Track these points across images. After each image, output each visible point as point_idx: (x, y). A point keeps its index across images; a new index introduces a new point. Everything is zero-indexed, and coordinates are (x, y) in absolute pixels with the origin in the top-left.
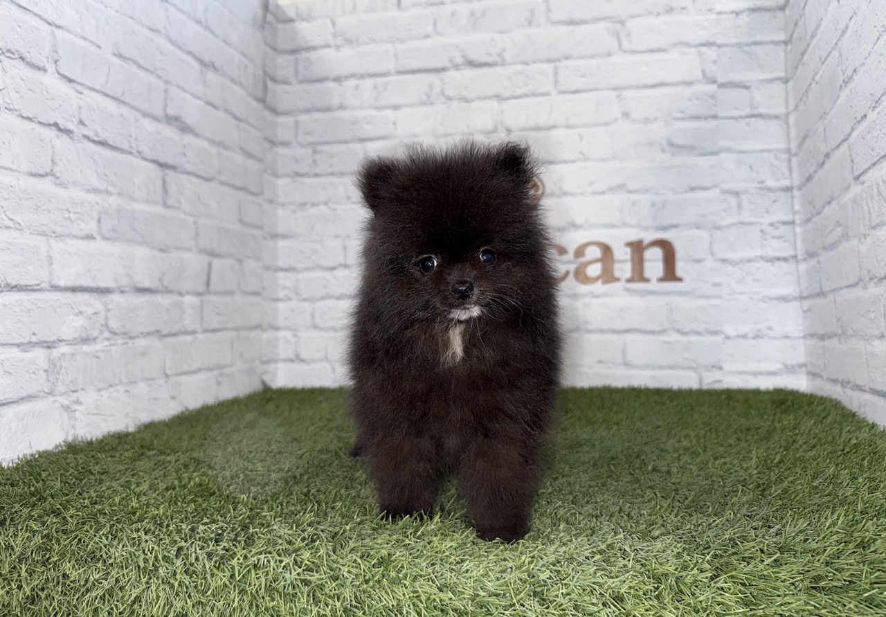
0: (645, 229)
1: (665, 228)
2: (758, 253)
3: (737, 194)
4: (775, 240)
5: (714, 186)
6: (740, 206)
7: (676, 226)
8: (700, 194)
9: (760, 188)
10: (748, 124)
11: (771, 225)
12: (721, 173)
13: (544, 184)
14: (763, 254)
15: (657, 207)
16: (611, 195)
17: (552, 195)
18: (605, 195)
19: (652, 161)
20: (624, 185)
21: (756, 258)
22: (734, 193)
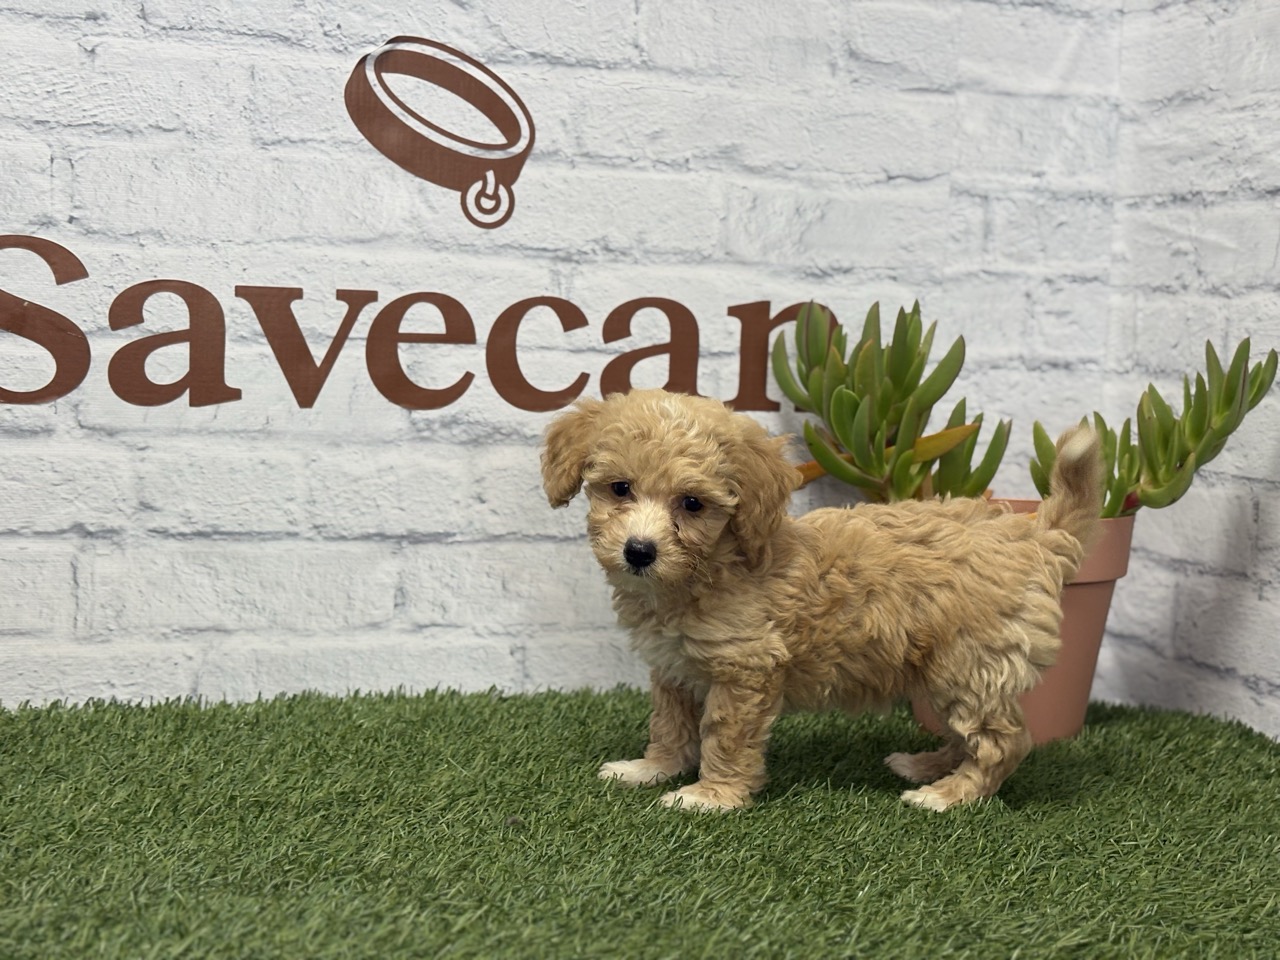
0: (777, 274)
1: (821, 275)
2: (1015, 349)
3: (985, 198)
4: (1052, 319)
5: (938, 175)
6: (988, 230)
7: (847, 271)
8: (907, 193)
9: (1036, 190)
10: (1023, 25)
11: (1049, 281)
12: (956, 142)
13: (535, 121)
14: (1026, 352)
15: (810, 216)
16: (705, 173)
17: (552, 154)
18: (689, 170)
19: (806, 92)
20: (735, 148)
21: (1011, 359)
22: (980, 196)
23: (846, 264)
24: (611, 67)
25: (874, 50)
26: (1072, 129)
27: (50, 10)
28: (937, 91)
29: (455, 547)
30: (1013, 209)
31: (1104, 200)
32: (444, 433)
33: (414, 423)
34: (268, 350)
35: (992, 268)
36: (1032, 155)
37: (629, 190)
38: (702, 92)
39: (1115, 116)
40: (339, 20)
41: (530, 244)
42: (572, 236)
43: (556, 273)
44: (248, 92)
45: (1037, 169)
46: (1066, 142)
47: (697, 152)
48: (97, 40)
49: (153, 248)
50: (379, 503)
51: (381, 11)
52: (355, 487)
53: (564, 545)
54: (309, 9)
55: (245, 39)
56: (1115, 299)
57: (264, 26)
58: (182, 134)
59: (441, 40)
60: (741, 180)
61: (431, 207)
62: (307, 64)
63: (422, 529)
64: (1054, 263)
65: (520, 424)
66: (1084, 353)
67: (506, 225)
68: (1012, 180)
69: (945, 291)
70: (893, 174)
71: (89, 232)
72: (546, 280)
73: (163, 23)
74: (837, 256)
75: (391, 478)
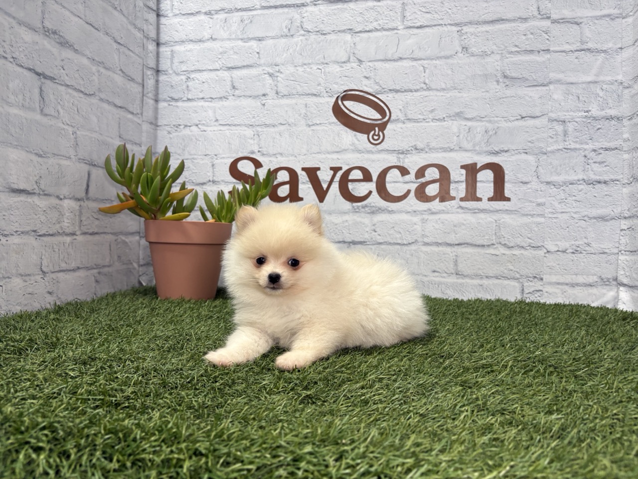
0: (479, 153)
1: (496, 153)
2: (581, 177)
3: (564, 122)
4: (597, 165)
5: (543, 115)
6: (565, 133)
7: (506, 151)
8: (531, 122)
9: (586, 116)
10: (577, 58)
11: (594, 151)
12: (550, 103)
13: (391, 110)
14: (585, 178)
15: (491, 133)
16: (451, 122)
17: (397, 120)
18: (445, 121)
19: (487, 91)
20: (461, 112)
21: (579, 180)
22: (561, 121)
23: (506, 149)
24: (416, 91)
25: (514, 75)
26: (601, 94)
27: (254, 94)
28: (541, 85)
29: (367, 246)
30: (576, 125)
31: (618, 118)
32: (363, 210)
33: (353, 207)
34: (310, 186)
35: (569, 147)
36: (584, 105)
37: (423, 129)
38: (448, 95)
39: (621, 87)
40: (331, 87)
41: (390, 149)
42: (405, 146)
43: (399, 158)
44: (305, 111)
45: (586, 109)
46: (599, 99)
47: (447, 115)
48: (265, 101)
49: (280, 158)
50: (343, 231)
51: (342, 83)
52: (336, 226)
53: (403, 246)
54: (323, 85)
55: (304, 96)
56: (626, 156)
57: (309, 92)
58: (287, 125)
59: (361, 89)
60: (464, 123)
61: (358, 140)
62: (321, 101)
63: (356, 240)
64: (596, 144)
65: (388, 207)
66: (613, 177)
67: (382, 144)
68: (576, 114)
69: (548, 156)
70: (524, 116)
71: (263, 155)
72: (396, 161)
73: (282, 94)
74: (502, 146)
75: (347, 224)
